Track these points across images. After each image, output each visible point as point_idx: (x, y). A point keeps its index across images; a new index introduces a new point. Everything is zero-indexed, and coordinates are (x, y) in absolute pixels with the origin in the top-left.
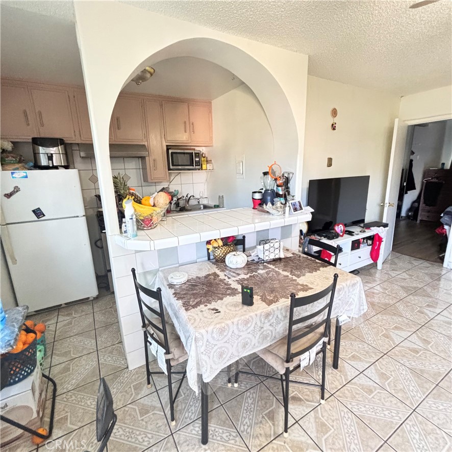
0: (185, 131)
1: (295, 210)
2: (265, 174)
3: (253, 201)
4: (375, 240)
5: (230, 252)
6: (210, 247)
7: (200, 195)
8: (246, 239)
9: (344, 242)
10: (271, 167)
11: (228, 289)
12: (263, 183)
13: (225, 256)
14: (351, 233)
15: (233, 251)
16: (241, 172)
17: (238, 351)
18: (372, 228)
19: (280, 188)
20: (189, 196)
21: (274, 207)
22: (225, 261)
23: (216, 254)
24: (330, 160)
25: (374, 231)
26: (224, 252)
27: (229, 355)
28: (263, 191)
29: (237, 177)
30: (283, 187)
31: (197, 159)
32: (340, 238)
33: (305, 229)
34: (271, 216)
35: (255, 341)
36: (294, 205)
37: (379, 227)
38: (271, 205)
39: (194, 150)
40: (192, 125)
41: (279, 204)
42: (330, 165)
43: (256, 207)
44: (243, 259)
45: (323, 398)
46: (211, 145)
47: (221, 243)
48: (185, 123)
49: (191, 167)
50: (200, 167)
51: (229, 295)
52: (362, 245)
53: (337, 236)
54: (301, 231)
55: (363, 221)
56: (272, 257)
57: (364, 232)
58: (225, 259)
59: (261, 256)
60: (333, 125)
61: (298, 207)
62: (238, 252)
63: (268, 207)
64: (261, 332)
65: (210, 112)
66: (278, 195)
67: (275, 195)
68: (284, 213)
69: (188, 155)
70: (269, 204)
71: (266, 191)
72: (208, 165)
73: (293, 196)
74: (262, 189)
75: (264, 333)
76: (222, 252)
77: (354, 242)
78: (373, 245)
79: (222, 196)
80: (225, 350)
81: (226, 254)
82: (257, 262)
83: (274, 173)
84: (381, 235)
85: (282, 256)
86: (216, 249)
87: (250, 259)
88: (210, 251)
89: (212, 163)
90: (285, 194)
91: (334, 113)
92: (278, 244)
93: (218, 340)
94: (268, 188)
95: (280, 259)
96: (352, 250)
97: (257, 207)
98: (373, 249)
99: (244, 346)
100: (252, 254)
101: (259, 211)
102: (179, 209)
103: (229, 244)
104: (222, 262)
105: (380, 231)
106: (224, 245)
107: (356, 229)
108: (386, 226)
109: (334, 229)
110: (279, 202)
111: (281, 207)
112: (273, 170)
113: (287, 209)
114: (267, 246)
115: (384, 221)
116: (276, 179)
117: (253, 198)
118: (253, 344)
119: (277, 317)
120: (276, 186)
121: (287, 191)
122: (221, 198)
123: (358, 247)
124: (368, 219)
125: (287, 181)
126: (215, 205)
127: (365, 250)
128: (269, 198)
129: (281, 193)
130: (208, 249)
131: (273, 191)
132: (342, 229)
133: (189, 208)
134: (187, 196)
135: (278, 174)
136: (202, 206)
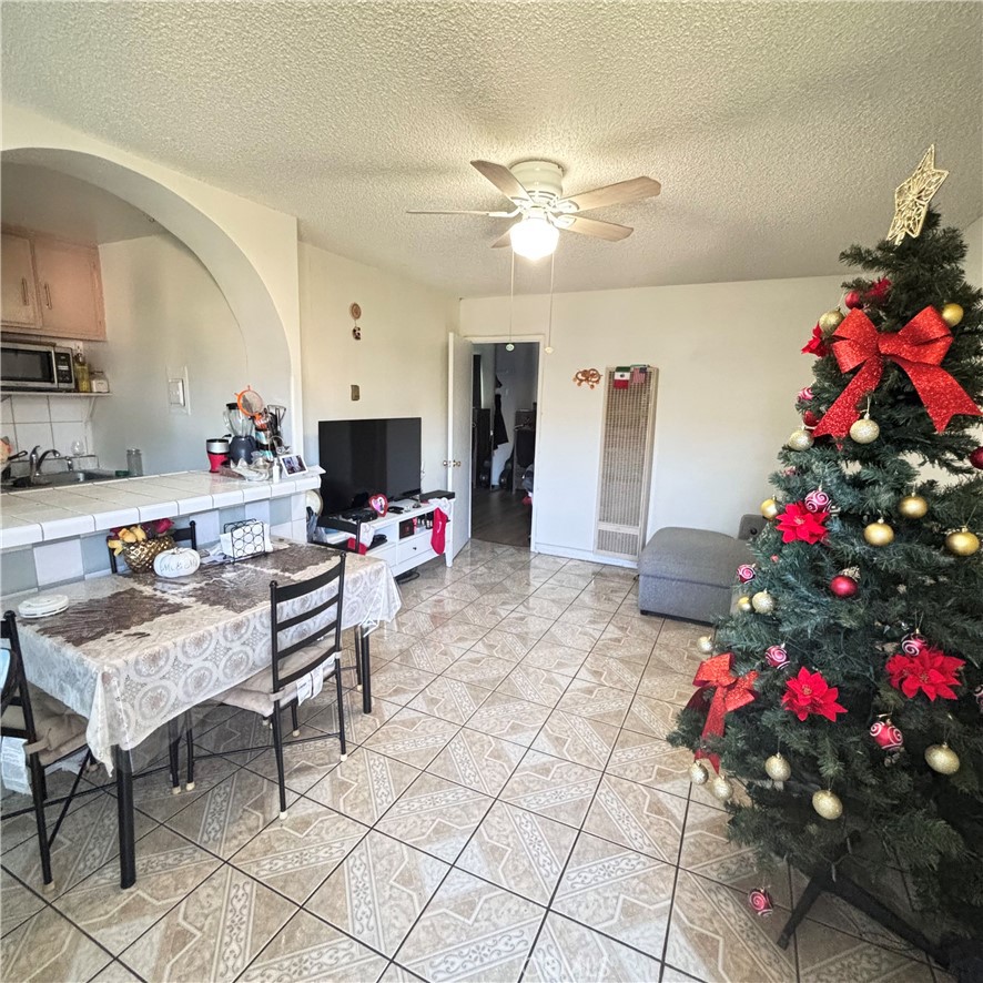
0: (25, 302)
1: (292, 470)
2: (232, 407)
3: (210, 458)
4: (436, 520)
5: (163, 549)
6: (117, 545)
7: (73, 448)
8: (197, 527)
9: (389, 524)
10: (241, 395)
11: (163, 606)
12: (228, 425)
13: (153, 558)
14: (398, 511)
15: (169, 548)
16: (182, 401)
17: (186, 693)
18: (430, 501)
19: (262, 434)
20: (40, 453)
21: (252, 466)
22: (153, 570)
23: (132, 557)
24: (355, 389)
25: (433, 505)
26: (150, 551)
27: (171, 703)
28: (230, 440)
29: (173, 411)
30: (268, 432)
31: (65, 368)
32: (379, 519)
33: (316, 504)
34: (246, 483)
35: (218, 673)
36: (289, 462)
37: (440, 498)
38: (245, 463)
39: (54, 345)
40: (42, 290)
41: (260, 462)
42: (356, 397)
43: (217, 469)
44: (192, 558)
45: (343, 752)
46: (101, 338)
47: (140, 534)
48: (24, 282)
49: (48, 385)
50: (73, 386)
51: (164, 613)
52: (417, 529)
53: (374, 515)
54: (309, 509)
55: (419, 491)
56: (250, 550)
57: (419, 507)
58: (152, 564)
59: (229, 552)
60: (354, 331)
61: (296, 466)
62: (180, 550)
63: (241, 467)
64: (227, 657)
65: (95, 266)
66: (260, 447)
67: (254, 445)
68: (271, 477)
69: (37, 357)
70: (242, 463)
71: (237, 438)
72: (94, 382)
73: (287, 448)
74: (230, 436)
75: (234, 658)
76: (146, 551)
77: (403, 525)
78: (434, 527)
79: (137, 451)
80: (164, 693)
81: (154, 555)
82: (222, 564)
83: (248, 406)
84: (445, 511)
85: (269, 548)
86: (132, 548)
87: (206, 561)
88: (116, 553)
89: (105, 378)
90: (272, 445)
91: (356, 311)
92: (259, 526)
93: (149, 675)
94: (240, 433)
95: (265, 555)
96: (401, 537)
97: (219, 468)
98: (434, 532)
99: (199, 683)
100: (211, 553)
101: (222, 475)
102: (10, 483)
103: (160, 535)
104: (145, 572)
105: (443, 504)
106: (149, 539)
107: (407, 504)
108: (451, 496)
109: (369, 506)
110: (261, 458)
111: (265, 466)
112: (245, 400)
113: (276, 469)
114: (238, 533)
115: (450, 490)
116: (253, 418)
117: (209, 452)
118: (214, 678)
119: (255, 628)
120: (254, 431)
121: (276, 439)
122: (134, 456)
123: (412, 533)
124: (425, 489)
125: (275, 422)
126: (117, 472)
127: (423, 536)
128: (243, 452)
129: (265, 442)
130: (112, 551)
131: (249, 438)
132: (384, 503)
133: (42, 480)
134: (34, 452)
135: (257, 408)
136: (81, 476)
